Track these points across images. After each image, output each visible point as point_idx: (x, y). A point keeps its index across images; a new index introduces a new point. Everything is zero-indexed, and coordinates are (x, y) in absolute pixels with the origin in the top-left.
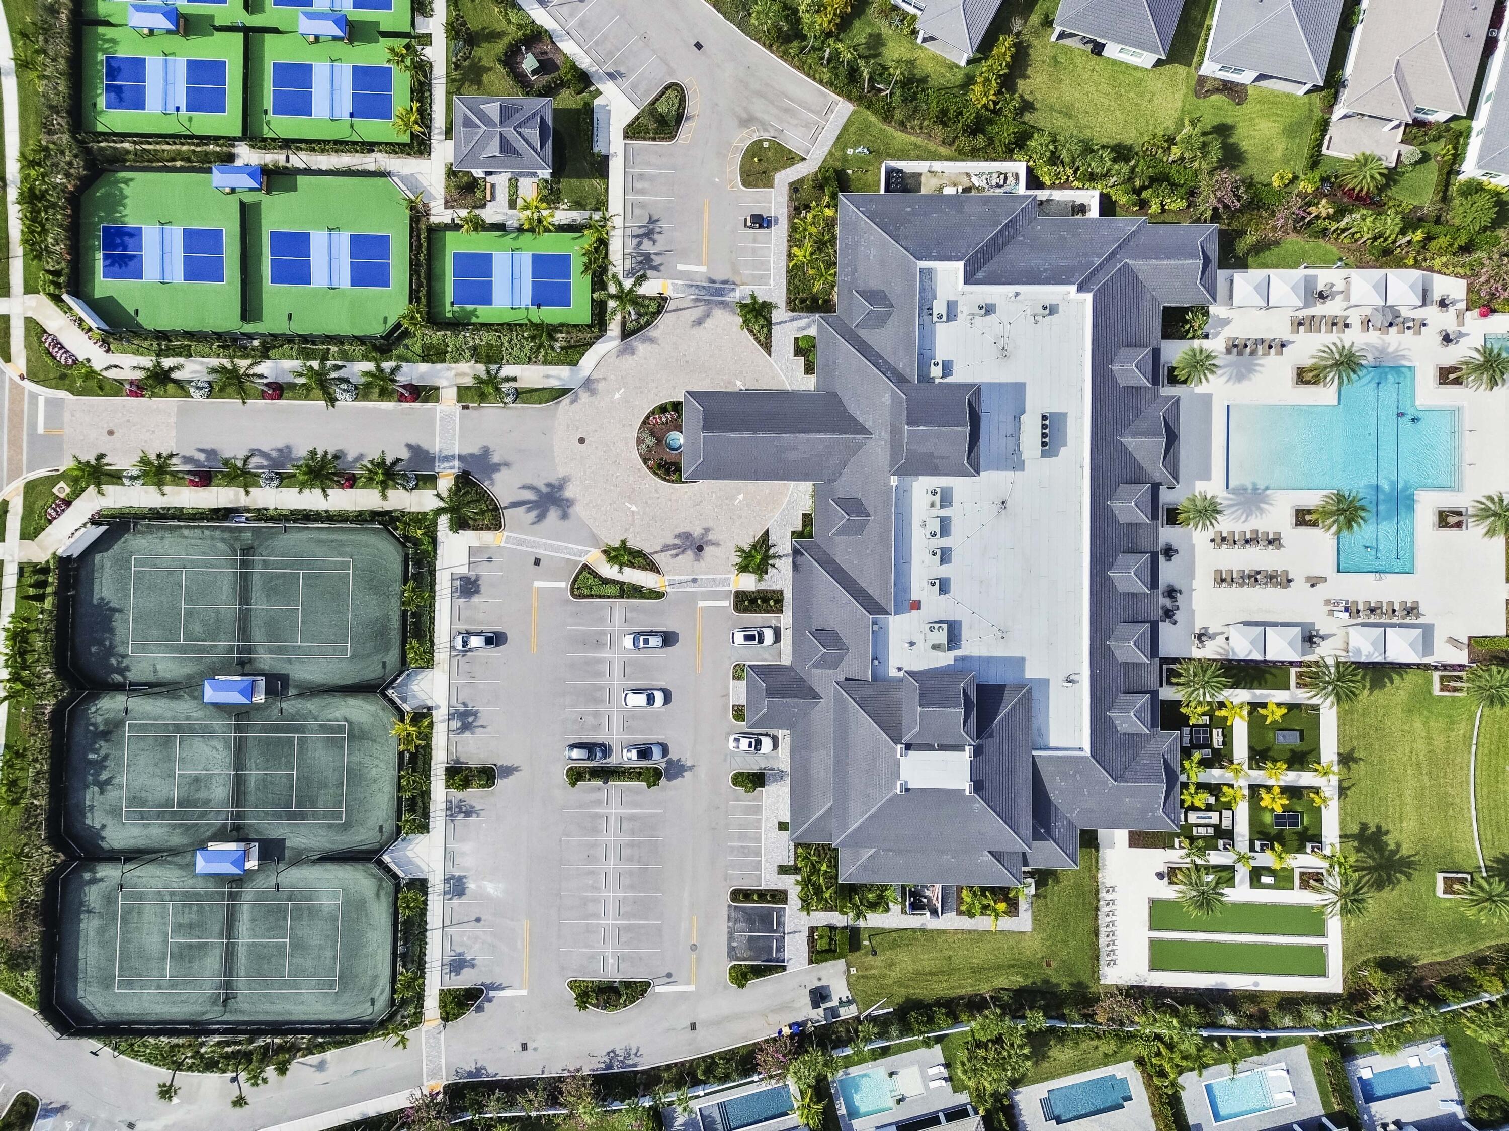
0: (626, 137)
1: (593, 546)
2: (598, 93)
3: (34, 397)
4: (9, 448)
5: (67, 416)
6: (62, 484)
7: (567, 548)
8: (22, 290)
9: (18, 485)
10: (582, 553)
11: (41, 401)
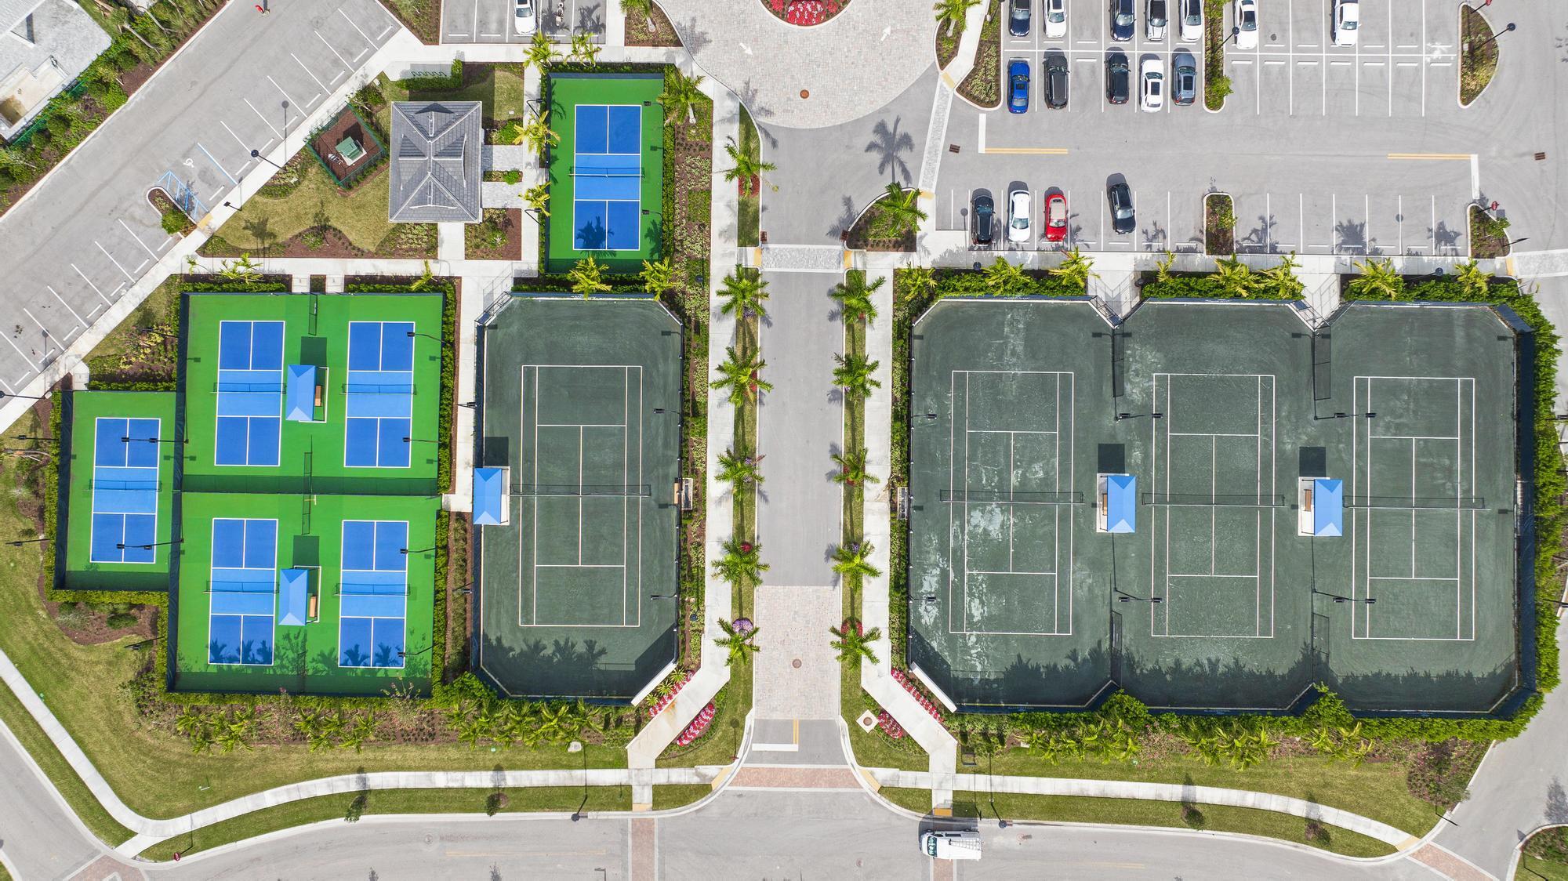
0: (434, 41)
1: (936, 80)
2: (382, 77)
3: (754, 757)
4: (816, 786)
5: (777, 716)
6: (860, 721)
7: (937, 113)
8: (623, 771)
9: (860, 773)
10: (944, 96)
11: (757, 747)
